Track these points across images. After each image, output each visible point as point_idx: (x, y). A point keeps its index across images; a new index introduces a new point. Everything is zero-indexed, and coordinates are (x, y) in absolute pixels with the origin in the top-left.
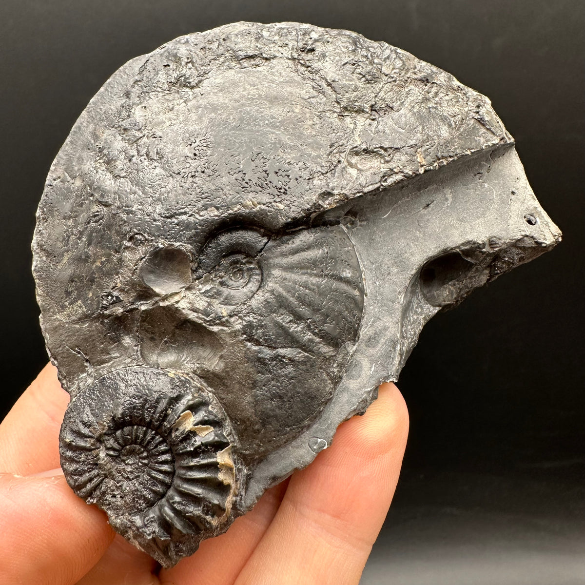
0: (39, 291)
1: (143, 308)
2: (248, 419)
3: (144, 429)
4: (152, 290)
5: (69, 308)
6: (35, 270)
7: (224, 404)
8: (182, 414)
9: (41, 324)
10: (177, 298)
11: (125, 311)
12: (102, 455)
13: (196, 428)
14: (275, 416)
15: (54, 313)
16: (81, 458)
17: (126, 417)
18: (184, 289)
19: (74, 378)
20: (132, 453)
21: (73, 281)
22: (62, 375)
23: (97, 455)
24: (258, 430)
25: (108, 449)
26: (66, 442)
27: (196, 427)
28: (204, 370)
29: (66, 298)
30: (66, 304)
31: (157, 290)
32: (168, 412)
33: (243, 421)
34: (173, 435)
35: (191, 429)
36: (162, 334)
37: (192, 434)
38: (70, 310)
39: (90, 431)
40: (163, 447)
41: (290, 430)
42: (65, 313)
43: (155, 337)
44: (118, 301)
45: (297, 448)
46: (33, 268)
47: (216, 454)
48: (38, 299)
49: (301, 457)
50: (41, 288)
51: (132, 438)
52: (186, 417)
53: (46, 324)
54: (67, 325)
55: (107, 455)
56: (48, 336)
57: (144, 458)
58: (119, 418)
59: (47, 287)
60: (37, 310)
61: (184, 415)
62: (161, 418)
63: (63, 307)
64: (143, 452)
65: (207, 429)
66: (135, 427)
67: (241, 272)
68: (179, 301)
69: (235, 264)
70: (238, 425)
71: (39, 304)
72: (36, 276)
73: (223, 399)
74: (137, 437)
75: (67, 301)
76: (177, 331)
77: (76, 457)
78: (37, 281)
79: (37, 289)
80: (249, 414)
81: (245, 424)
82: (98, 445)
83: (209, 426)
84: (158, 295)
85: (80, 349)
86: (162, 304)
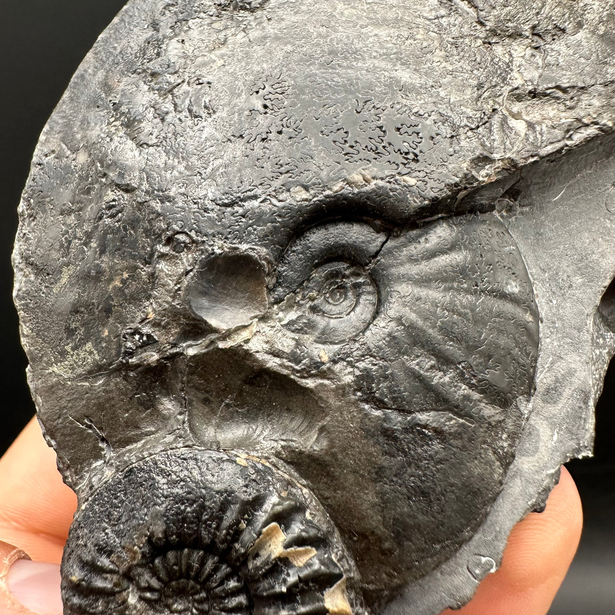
0: (24, 329)
1: (191, 352)
2: (373, 532)
3: (201, 553)
4: (206, 322)
5: (72, 356)
6: (17, 296)
7: (329, 506)
8: (264, 530)
9: (28, 381)
10: (245, 334)
11: (163, 358)
12: (132, 600)
13: (289, 553)
15: (50, 364)
16: (97, 607)
17: (172, 536)
18: (257, 320)
19: (82, 468)
20: (181, 593)
21: (77, 312)
22: (63, 463)
23: (125, 601)
24: (389, 550)
25: (142, 590)
26: (71, 581)
27: (289, 550)
28: (293, 451)
29: (67, 339)
30: (68, 348)
32: (240, 525)
33: (363, 536)
34: (250, 566)
35: (281, 554)
36: (222, 393)
37: (283, 562)
38: (74, 357)
39: (112, 562)
40: (232, 584)
41: (442, 547)
42: (67, 363)
43: (211, 399)
44: (150, 342)
45: (450, 575)
46: (14, 294)
47: (323, 595)
48: (23, 341)
49: (457, 589)
50: (27, 325)
51: (180, 569)
52: (270, 534)
53: (37, 381)
54: (69, 383)
55: (141, 599)
56: (41, 401)
57: (200, 602)
58: (160, 539)
59: (37, 323)
60: (21, 360)
61: (267, 531)
62: (229, 538)
63: (63, 354)
65: (306, 552)
66: (186, 550)
67: (342, 291)
68: (249, 340)
69: (332, 277)
70: (354, 541)
71: (26, 349)
72: (20, 305)
73: (327, 498)
74: (189, 567)
75: (68, 344)
76: (246, 388)
77: (90, 605)
78: (21, 314)
79: (22, 326)
80: (373, 523)
81: (366, 541)
82: (125, 583)
83: (309, 547)
84: (215, 331)
85: (91, 421)
86: (221, 345)
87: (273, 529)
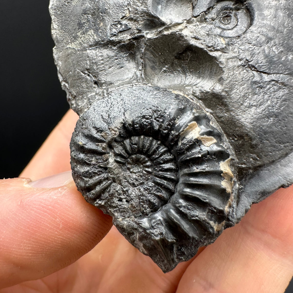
0: (54, 25)
2: (247, 135)
3: (151, 139)
4: (159, 19)
5: (81, 38)
6: (52, 8)
8: (189, 124)
9: (54, 55)
12: (111, 160)
13: (202, 138)
14: (272, 132)
15: (67, 43)
16: (92, 161)
17: (136, 125)
18: (186, 21)
19: (83, 97)
21: (85, 14)
22: (72, 95)
23: (107, 160)
24: (256, 145)
25: (116, 155)
26: (79, 145)
27: (202, 136)
29: (79, 29)
30: (79, 34)
31: (163, 19)
32: (176, 121)
33: (241, 137)
34: (180, 144)
38: (82, 38)
39: (102, 136)
40: (168, 157)
41: (284, 146)
42: (77, 42)
43: (156, 67)
45: (285, 166)
46: (50, 7)
47: (219, 164)
48: (53, 32)
49: (288, 174)
50: (56, 23)
51: (138, 147)
53: (60, 53)
54: (78, 52)
56: (61, 63)
57: (148, 167)
59: (62, 22)
61: (191, 125)
62: (169, 127)
63: (76, 38)
64: (147, 162)
65: (211, 140)
66: (142, 137)
67: (229, 18)
68: (182, 29)
69: (225, 10)
70: (235, 141)
71: (54, 36)
72: (53, 13)
73: (221, 117)
74: (143, 146)
75: (79, 32)
76: (176, 61)
77: (88, 159)
78: (53, 17)
79: (53, 23)
80: (248, 129)
81: (243, 140)
83: (213, 138)
84: (163, 24)
85: (89, 73)
86: (166, 33)
87: (193, 125)
